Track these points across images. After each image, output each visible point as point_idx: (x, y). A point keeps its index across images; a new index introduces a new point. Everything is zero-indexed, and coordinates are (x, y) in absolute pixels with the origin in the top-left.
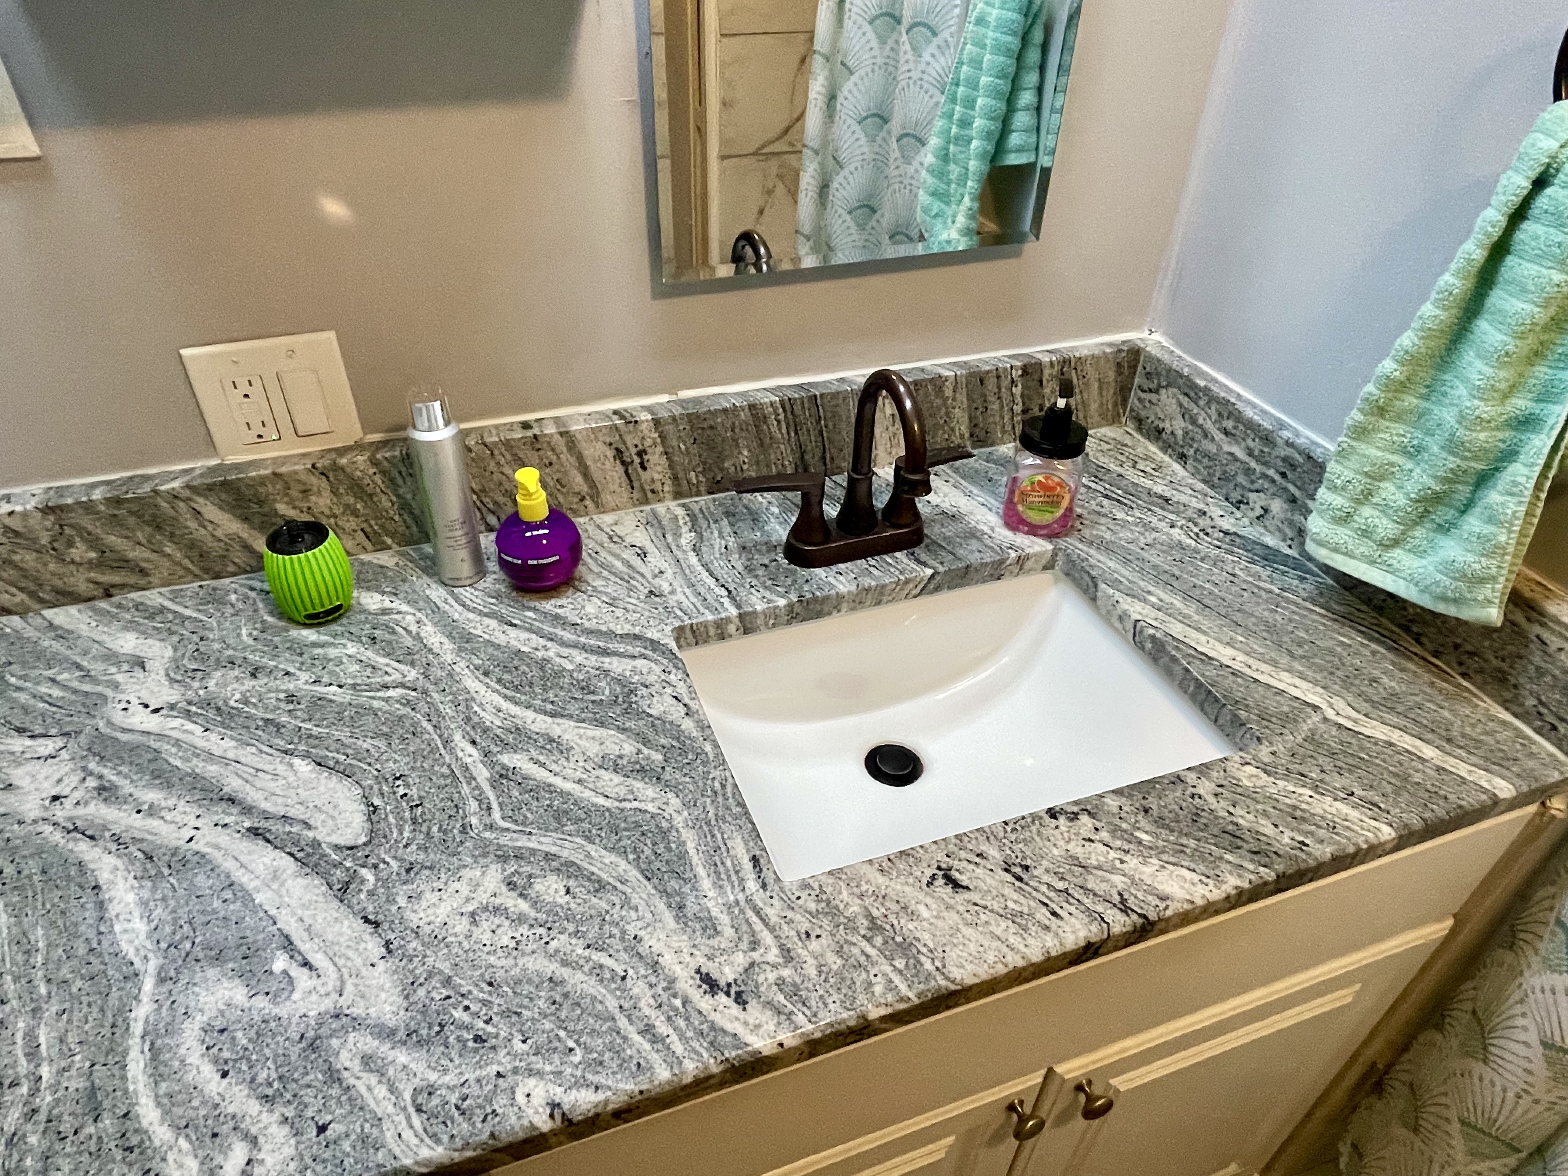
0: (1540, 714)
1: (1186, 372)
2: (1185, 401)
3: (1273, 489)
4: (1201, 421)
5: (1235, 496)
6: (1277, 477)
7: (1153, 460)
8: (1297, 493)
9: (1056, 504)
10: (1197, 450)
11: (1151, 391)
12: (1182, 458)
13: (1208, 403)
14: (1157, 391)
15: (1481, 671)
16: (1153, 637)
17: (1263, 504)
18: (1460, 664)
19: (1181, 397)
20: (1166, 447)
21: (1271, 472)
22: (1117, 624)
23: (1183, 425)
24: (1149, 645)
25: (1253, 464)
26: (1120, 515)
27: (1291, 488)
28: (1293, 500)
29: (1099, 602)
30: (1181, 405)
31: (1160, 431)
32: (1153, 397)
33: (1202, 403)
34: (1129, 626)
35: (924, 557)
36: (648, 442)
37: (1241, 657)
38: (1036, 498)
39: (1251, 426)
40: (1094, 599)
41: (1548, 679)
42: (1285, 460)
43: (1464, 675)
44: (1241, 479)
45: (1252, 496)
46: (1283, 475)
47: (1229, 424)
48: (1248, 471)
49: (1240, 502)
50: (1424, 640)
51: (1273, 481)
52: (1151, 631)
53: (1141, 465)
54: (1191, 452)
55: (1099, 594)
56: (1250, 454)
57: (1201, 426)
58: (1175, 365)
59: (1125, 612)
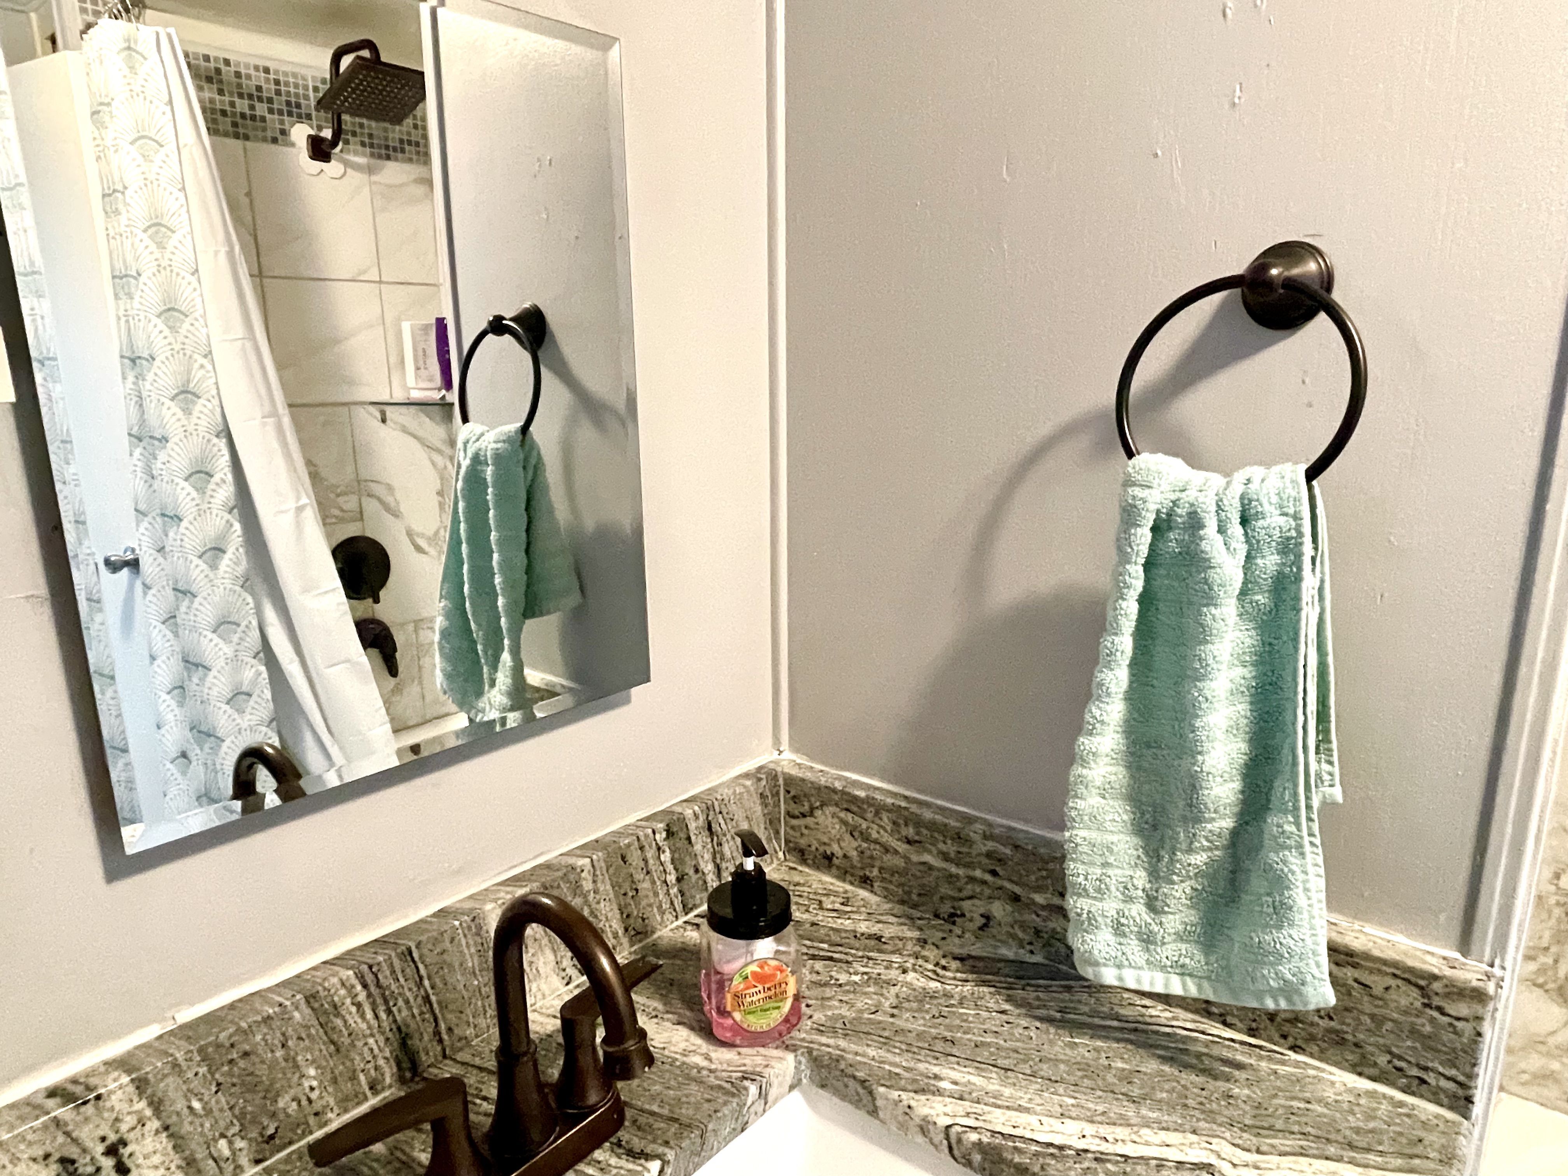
0: (1399, 1069)
1: (838, 785)
2: (849, 817)
3: (987, 892)
4: (875, 835)
5: (946, 909)
6: (988, 877)
7: (836, 894)
8: (1017, 890)
9: (780, 996)
10: (881, 869)
11: (804, 816)
12: (865, 882)
13: (877, 813)
14: (811, 814)
15: (1312, 1038)
16: (979, 1144)
17: (982, 910)
18: (1285, 1037)
19: (842, 815)
20: (843, 874)
21: (978, 873)
22: (920, 1139)
23: (855, 844)
24: (977, 1158)
25: (954, 870)
26: (843, 978)
27: (1008, 885)
28: (1016, 899)
29: (881, 1114)
30: (844, 822)
31: (829, 858)
32: (809, 821)
33: (869, 816)
34: (939, 1137)
35: (637, 1144)
37: (1089, 1130)
38: (756, 996)
39: (932, 826)
40: (874, 1112)
41: (1389, 1025)
42: (989, 855)
43: (1294, 1048)
44: (945, 890)
45: (966, 905)
46: (994, 873)
47: (910, 832)
48: (951, 878)
49: (952, 915)
50: (1229, 1019)
51: (984, 882)
52: (974, 1137)
53: (828, 904)
54: (875, 872)
55: (879, 1103)
56: (946, 857)
57: (876, 842)
58: (823, 781)
59: (925, 1119)
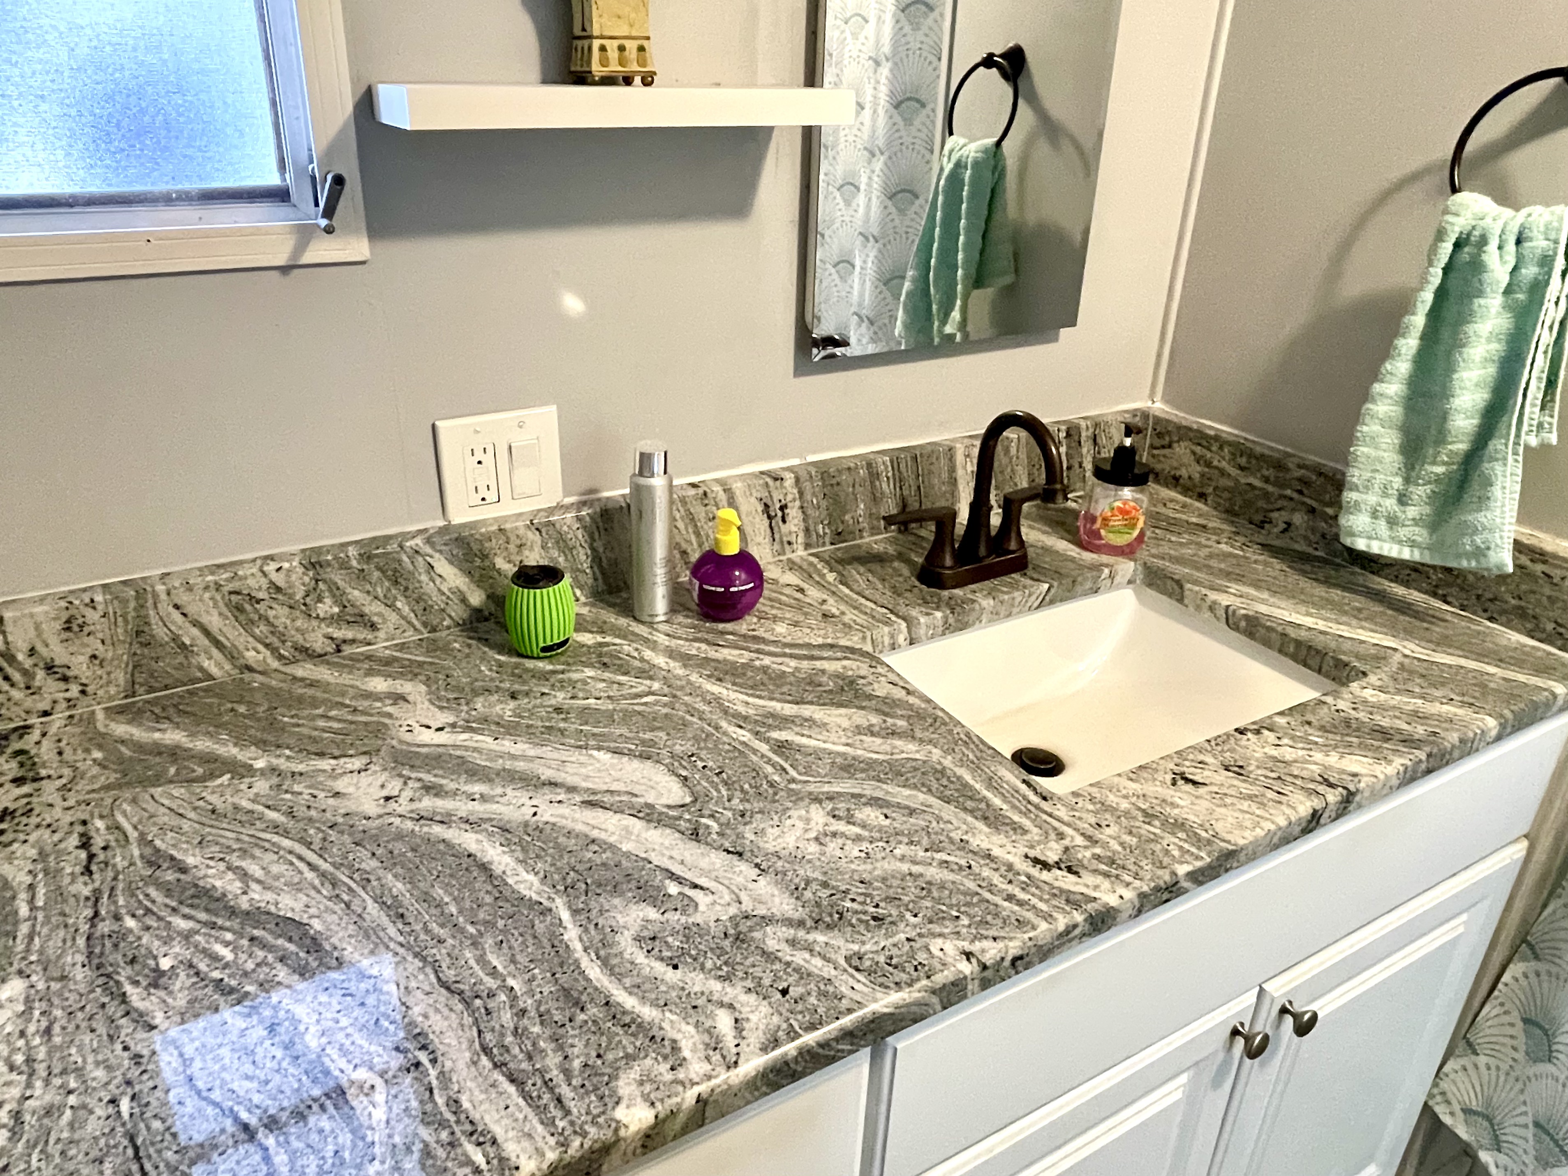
0: (1561, 634)
1: (1195, 427)
2: (1198, 449)
3: (1291, 504)
4: (1215, 463)
5: (1258, 518)
6: (1295, 495)
7: (1177, 502)
8: (1314, 504)
9: (1133, 526)
10: (1216, 488)
11: (1163, 447)
12: (1202, 496)
13: (1221, 448)
14: (1170, 446)
15: (1503, 612)
16: (1246, 617)
17: (1286, 519)
18: (1485, 611)
19: (1194, 447)
20: (1186, 491)
21: (1288, 492)
22: (1207, 614)
23: (1199, 469)
24: (1243, 624)
25: (1270, 488)
26: (1173, 539)
27: (1309, 501)
28: (1312, 511)
29: (1186, 601)
30: (1194, 453)
31: (1177, 479)
32: (1166, 451)
33: (1214, 448)
34: (1221, 613)
35: (1035, 576)
36: (790, 497)
37: (1321, 622)
38: (1117, 522)
39: (1262, 458)
40: (1181, 600)
41: (1560, 604)
42: (1300, 480)
43: (1491, 619)
44: (1261, 503)
45: (1275, 515)
46: (1300, 492)
47: (1243, 461)
48: (1266, 495)
49: (1263, 522)
50: (1450, 599)
51: (1291, 499)
52: (1243, 612)
53: (1169, 505)
54: (1210, 490)
55: (1187, 593)
56: (1267, 480)
57: (1216, 468)
58: (1184, 423)
59: (1215, 602)
